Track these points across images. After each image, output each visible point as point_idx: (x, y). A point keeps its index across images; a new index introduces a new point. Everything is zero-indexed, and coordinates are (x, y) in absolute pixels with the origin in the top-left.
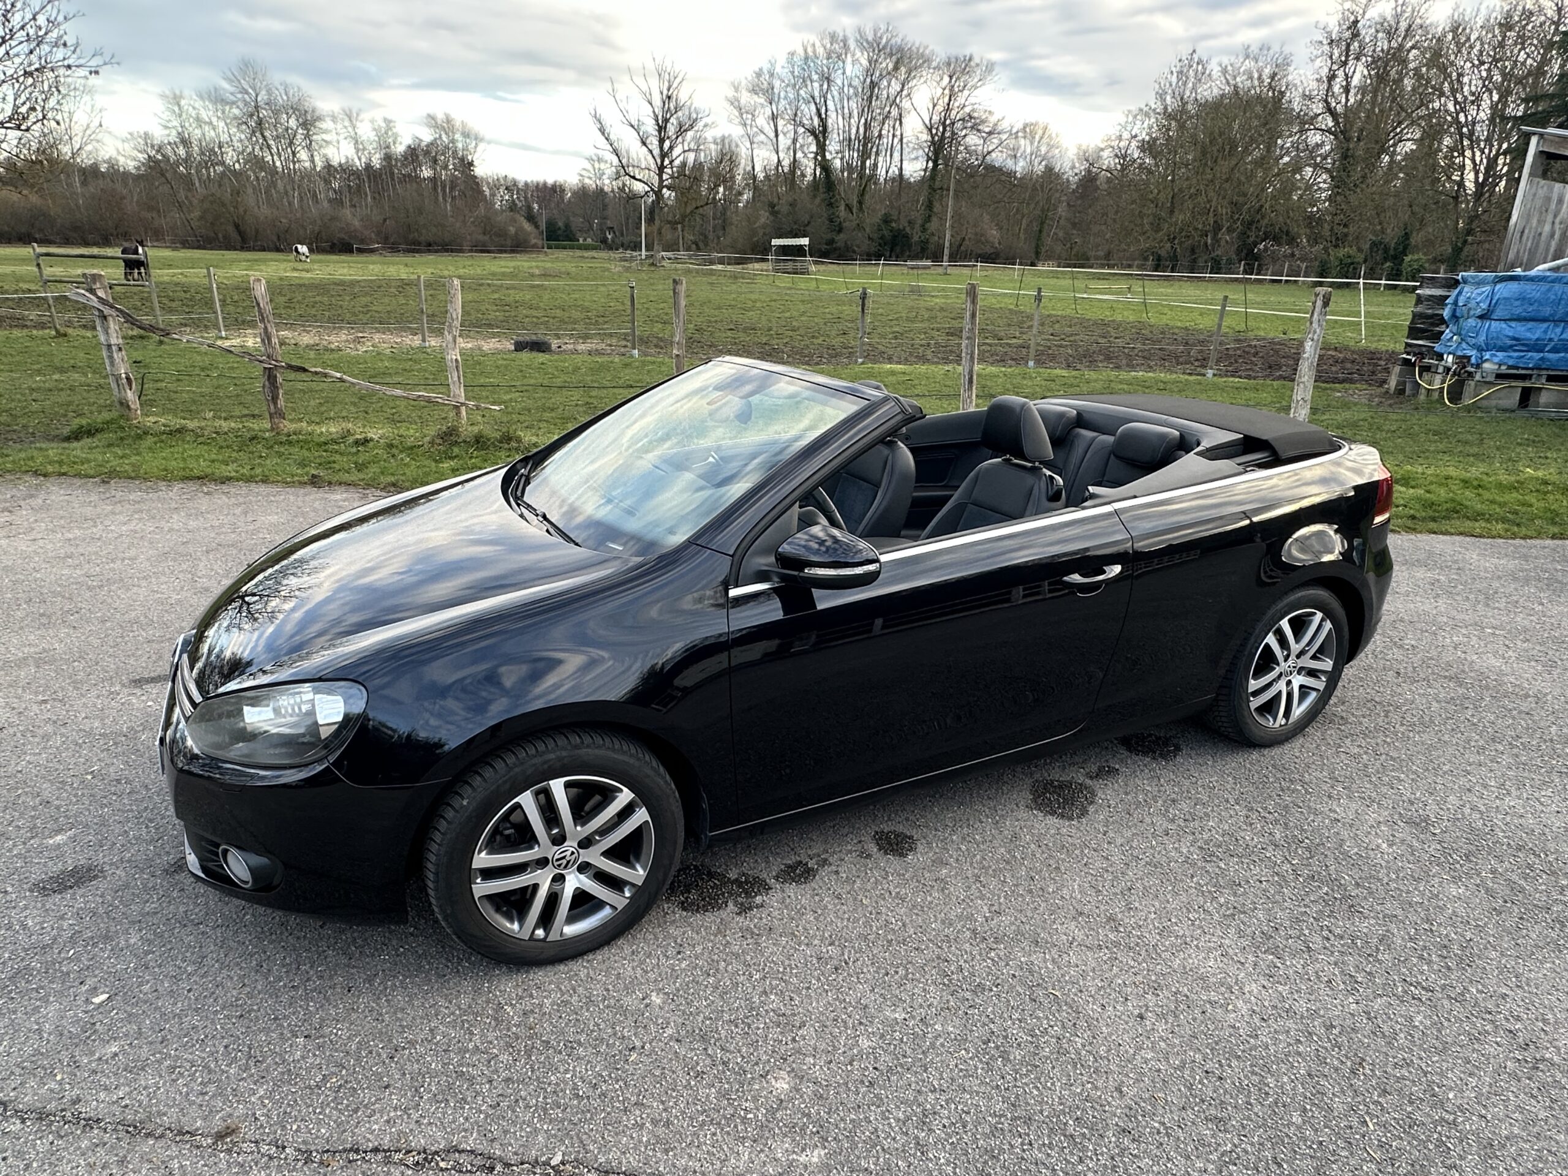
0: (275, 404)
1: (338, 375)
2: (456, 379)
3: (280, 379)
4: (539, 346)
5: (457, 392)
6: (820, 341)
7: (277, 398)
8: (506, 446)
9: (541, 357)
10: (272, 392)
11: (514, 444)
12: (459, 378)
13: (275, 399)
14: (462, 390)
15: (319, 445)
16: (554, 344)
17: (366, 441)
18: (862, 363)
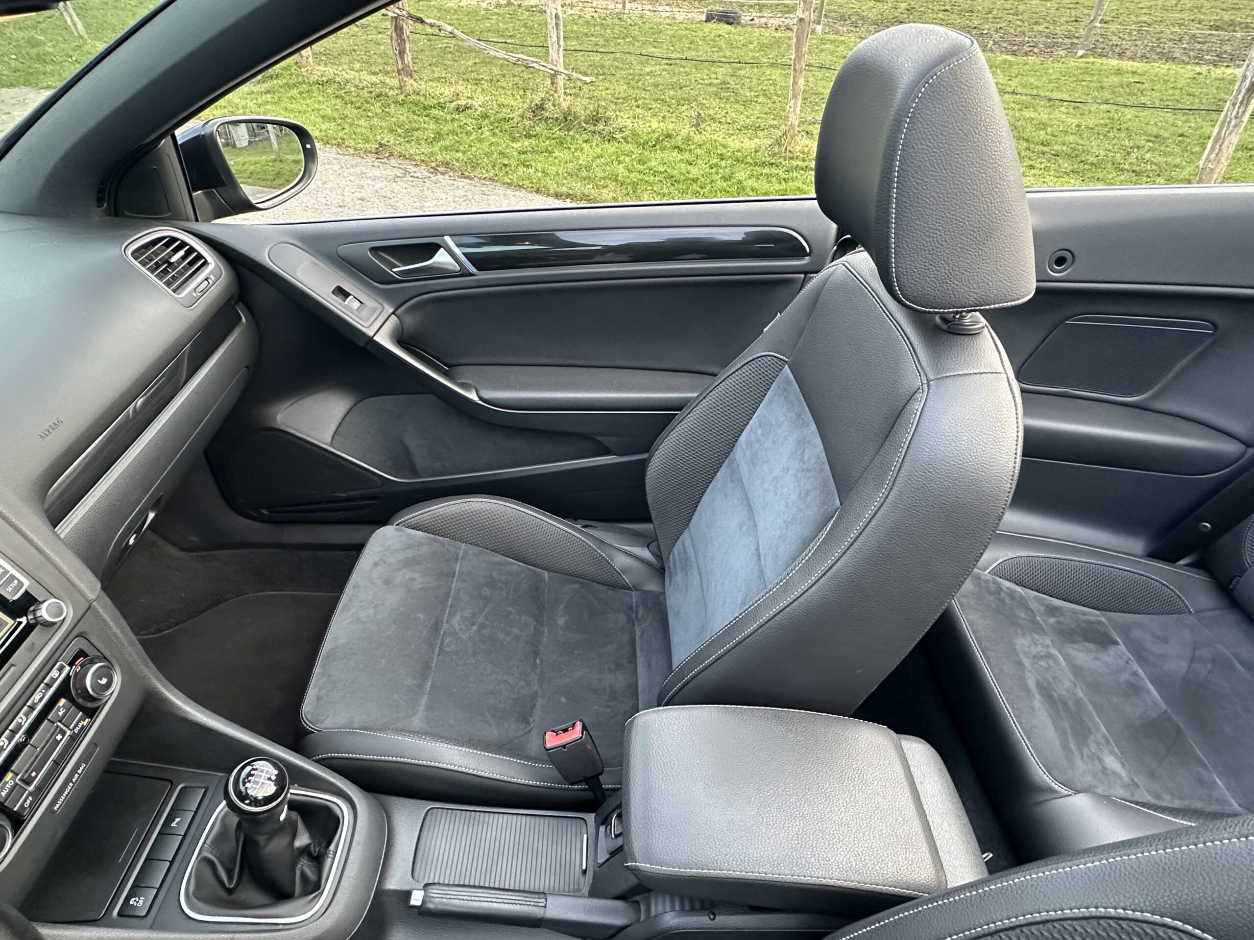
0: (402, 58)
1: (449, 28)
2: (555, 39)
3: (407, 31)
4: (727, 18)
5: (555, 57)
6: (1041, 28)
7: (404, 52)
8: (592, 128)
9: (724, 28)
10: (399, 45)
11: (600, 126)
12: (558, 38)
13: (402, 53)
14: (562, 53)
15: (425, 108)
16: (745, 18)
17: (467, 108)
18: (1081, 57)
